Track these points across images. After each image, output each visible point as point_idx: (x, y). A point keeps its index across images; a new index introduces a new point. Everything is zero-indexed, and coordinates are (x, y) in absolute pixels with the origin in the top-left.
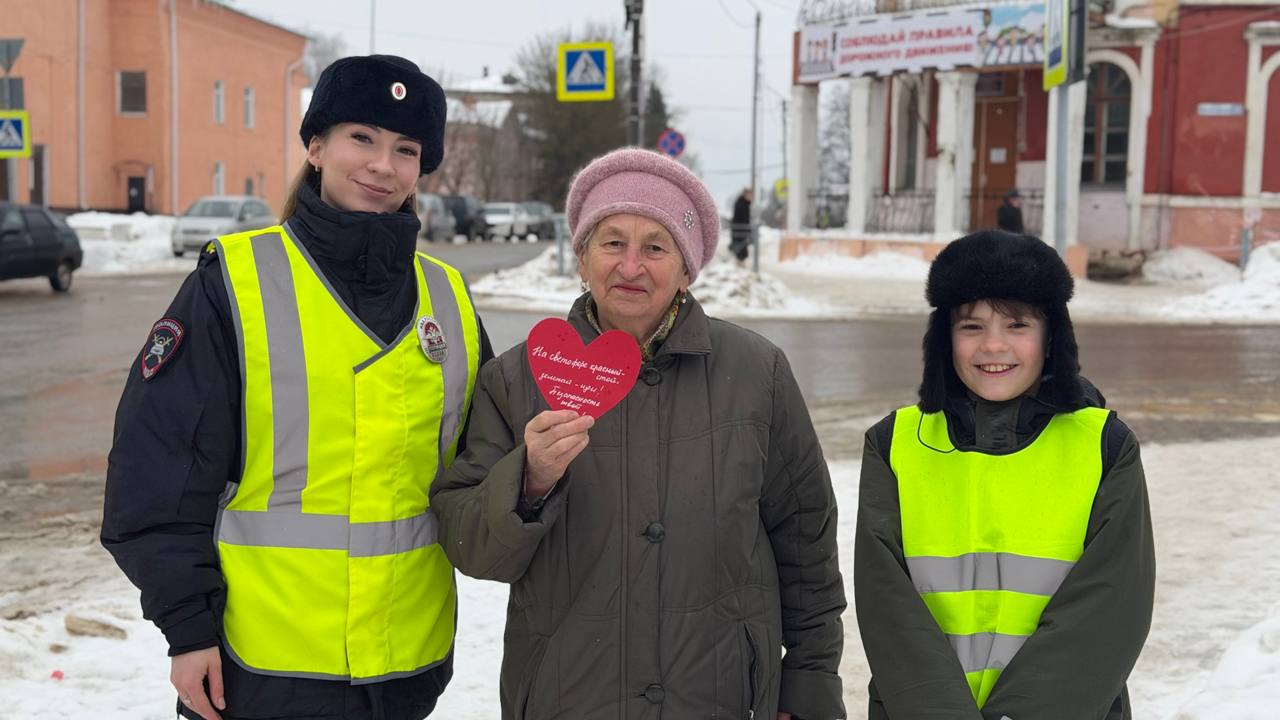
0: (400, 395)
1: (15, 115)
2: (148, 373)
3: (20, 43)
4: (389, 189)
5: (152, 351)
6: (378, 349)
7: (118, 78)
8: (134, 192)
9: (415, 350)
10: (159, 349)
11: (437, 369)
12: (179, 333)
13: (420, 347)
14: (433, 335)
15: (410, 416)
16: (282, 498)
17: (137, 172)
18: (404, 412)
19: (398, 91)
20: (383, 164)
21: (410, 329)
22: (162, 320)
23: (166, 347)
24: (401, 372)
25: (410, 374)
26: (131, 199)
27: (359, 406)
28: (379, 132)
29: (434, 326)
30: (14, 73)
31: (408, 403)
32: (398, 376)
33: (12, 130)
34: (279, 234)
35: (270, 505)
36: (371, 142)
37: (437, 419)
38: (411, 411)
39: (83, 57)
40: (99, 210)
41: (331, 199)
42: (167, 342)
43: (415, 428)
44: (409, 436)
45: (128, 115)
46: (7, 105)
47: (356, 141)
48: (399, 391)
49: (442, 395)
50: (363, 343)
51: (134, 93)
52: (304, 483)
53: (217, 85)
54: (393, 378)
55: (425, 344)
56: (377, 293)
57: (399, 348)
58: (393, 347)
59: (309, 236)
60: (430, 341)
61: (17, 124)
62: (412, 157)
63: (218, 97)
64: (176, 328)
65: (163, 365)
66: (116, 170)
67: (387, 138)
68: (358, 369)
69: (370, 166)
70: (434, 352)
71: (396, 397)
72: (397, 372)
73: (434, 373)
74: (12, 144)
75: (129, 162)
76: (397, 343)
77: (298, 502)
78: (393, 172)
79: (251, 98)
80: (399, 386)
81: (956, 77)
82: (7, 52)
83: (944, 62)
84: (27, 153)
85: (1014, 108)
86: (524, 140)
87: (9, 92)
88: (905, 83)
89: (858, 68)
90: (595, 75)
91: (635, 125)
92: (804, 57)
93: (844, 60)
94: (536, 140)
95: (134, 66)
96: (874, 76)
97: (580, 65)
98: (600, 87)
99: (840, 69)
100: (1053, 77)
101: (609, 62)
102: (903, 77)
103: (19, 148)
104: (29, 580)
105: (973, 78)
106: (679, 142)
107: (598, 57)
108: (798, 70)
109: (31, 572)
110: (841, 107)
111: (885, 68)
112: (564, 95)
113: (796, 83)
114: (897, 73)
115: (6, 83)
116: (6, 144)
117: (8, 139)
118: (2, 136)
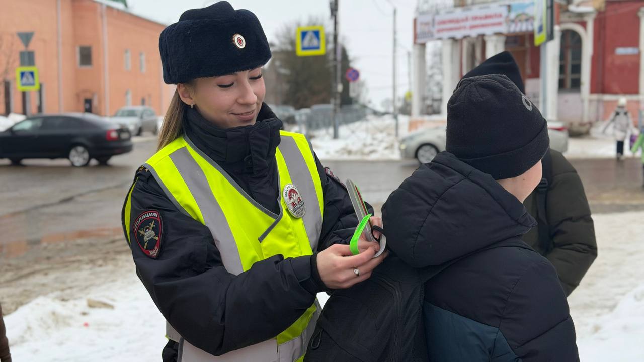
1: (31, 69)
3: (32, 34)
7: (78, 50)
8: (87, 105)
14: (294, 198)
17: (88, 96)
26: (86, 109)
29: (294, 191)
30: (30, 49)
33: (29, 76)
39: (60, 40)
45: (83, 67)
46: (27, 64)
51: (86, 57)
53: (126, 52)
58: (281, 217)
60: (293, 204)
61: (32, 74)
63: (127, 57)
66: (78, 95)
68: (262, 238)
70: (297, 211)
74: (29, 83)
75: (84, 91)
79: (143, 58)
81: (494, 38)
82: (26, 37)
83: (488, 31)
84: (37, 87)
85: (524, 53)
86: (279, 76)
87: (28, 58)
88: (469, 43)
89: (446, 35)
90: (315, 42)
91: (335, 67)
92: (418, 30)
93: (439, 31)
94: (285, 76)
95: (86, 43)
96: (454, 40)
97: (308, 38)
98: (318, 48)
99: (437, 35)
100: (539, 39)
101: (322, 35)
102: (469, 39)
103: (33, 85)
104: (64, 286)
105: (503, 39)
106: (356, 74)
107: (317, 34)
108: (416, 37)
109: (64, 282)
110: (439, 55)
111: (459, 35)
112: (300, 53)
113: (415, 43)
114: (465, 37)
115: (26, 54)
116: (26, 83)
117: (27, 81)
118: (24, 79)
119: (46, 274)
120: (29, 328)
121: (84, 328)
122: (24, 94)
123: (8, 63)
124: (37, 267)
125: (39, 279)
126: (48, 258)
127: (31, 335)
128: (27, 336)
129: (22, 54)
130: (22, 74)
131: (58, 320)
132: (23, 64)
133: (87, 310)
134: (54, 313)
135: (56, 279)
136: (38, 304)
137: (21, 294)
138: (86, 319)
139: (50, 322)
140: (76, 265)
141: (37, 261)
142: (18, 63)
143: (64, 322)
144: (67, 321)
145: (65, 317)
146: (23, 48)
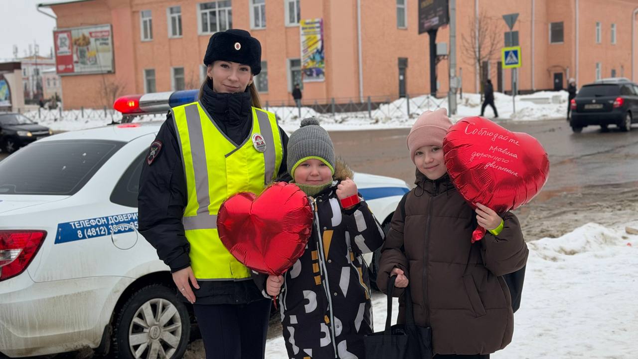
0: (245, 166)
1: (515, 48)
2: (150, 162)
3: (517, 15)
4: (237, 87)
5: (151, 154)
6: (235, 148)
7: (550, 26)
8: (557, 81)
9: (252, 147)
10: (153, 153)
11: (262, 154)
12: (160, 145)
13: (253, 146)
14: (259, 141)
15: (250, 173)
16: (201, 210)
17: (559, 70)
18: (247, 172)
19: (238, 46)
20: (234, 77)
21: (249, 139)
22: (154, 142)
23: (156, 151)
24: (245, 156)
25: (249, 157)
26: (555, 84)
27: (228, 171)
28: (231, 64)
29: (260, 137)
30: (515, 29)
31: (249, 168)
32: (243, 158)
33: (513, 55)
34: (196, 104)
35: (198, 213)
36: (229, 68)
37: (262, 174)
38: (250, 171)
39: (534, 19)
40: (546, 90)
41: (216, 91)
42: (156, 150)
43: (253, 178)
44: (250, 181)
45: (554, 44)
46: (511, 44)
47: (223, 68)
48: (245, 164)
49: (264, 164)
50: (229, 146)
51: (557, 33)
52: (209, 203)
53: (598, 24)
54: (241, 159)
55: (255, 145)
56: (235, 125)
57: (244, 147)
58: (241, 147)
59: (207, 104)
60: (257, 143)
61: (515, 53)
62: (246, 72)
63: (598, 30)
64: (159, 144)
65: (155, 158)
66: (549, 71)
67: (235, 66)
68: (227, 156)
69: (229, 78)
70: (260, 148)
71: (243, 166)
72: (243, 156)
73: (261, 156)
74: (513, 62)
75: (555, 66)
76: (243, 145)
77: (207, 211)
78: (238, 80)
79: (615, 29)
80: (244, 162)
82: (511, 19)
84: (519, 65)
87: (512, 38)
95: (557, 20)
103: (516, 63)
115: (511, 34)
116: (510, 62)
117: (512, 60)
118: (509, 58)
121: (628, 247)
123: (493, 45)
126: (571, 204)
127: (590, 247)
128: (588, 247)
129: (507, 34)
130: (507, 53)
131: (606, 240)
132: (507, 45)
133: (626, 235)
134: (603, 234)
135: (585, 217)
137: (562, 226)
138: (626, 241)
139: (601, 239)
140: (599, 208)
141: (563, 205)
142: (502, 43)
143: (611, 242)
144: (613, 241)
145: (611, 238)
146: (508, 30)
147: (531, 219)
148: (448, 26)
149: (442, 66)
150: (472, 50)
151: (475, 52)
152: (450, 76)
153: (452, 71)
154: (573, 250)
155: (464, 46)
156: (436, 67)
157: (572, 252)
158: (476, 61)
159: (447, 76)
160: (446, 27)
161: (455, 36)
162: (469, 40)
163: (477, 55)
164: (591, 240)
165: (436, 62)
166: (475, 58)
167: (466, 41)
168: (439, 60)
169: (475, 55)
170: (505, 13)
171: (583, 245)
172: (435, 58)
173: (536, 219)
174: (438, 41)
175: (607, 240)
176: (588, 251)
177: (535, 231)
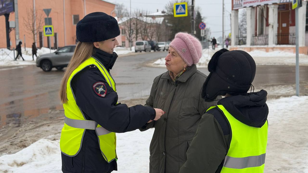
1: (50, 26)
3: (50, 10)
7: (73, 17)
30: (49, 17)
33: (49, 30)
39: (65, 12)
46: (48, 24)
61: (51, 28)
66: (73, 38)
74: (50, 33)
81: (273, 6)
82: (48, 11)
83: (270, 3)
84: (53, 35)
85: (288, 13)
86: (167, 27)
87: (49, 21)
88: (260, 8)
89: (248, 5)
90: (183, 11)
91: (193, 22)
92: (234, 3)
93: (244, 3)
94: (170, 26)
95: (76, 14)
96: (252, 7)
97: (179, 8)
98: (184, 13)
99: (243, 6)
100: (294, 6)
101: (186, 7)
102: (260, 7)
103: (51, 34)
104: (56, 132)
105: (277, 6)
106: (204, 25)
107: (184, 6)
108: (233, 7)
109: (57, 130)
110: (244, 15)
111: (255, 5)
112: (175, 16)
113: (232, 10)
114: (258, 6)
115: (48, 19)
116: (48, 33)
117: (49, 32)
118: (47, 31)
119: (49, 126)
120: (34, 155)
122: (48, 38)
123: (40, 24)
124: (45, 122)
125: (45, 128)
127: (35, 158)
128: (34, 159)
129: (46, 19)
130: (46, 29)
132: (46, 24)
134: (47, 147)
135: (53, 129)
136: (40, 142)
137: (36, 136)
139: (45, 151)
142: (44, 24)
143: (53, 151)
144: (54, 150)
145: (53, 149)
146: (46, 17)
147: (20, 131)
148: (14, 13)
149: (12, 34)
150: (29, 25)
151: (30, 27)
152: (16, 39)
153: (17, 36)
154: (22, 162)
155: (24, 23)
156: (9, 34)
157: (22, 164)
158: (32, 32)
159: (15, 39)
160: (13, 13)
161: (18, 18)
162: (27, 20)
163: (32, 29)
164: (37, 153)
165: (9, 31)
166: (31, 30)
167: (26, 21)
168: (11, 30)
169: (31, 28)
170: (44, 8)
171: (31, 158)
172: (8, 29)
173: (23, 131)
174: (10, 20)
175: (50, 150)
176: (34, 161)
177: (17, 141)
